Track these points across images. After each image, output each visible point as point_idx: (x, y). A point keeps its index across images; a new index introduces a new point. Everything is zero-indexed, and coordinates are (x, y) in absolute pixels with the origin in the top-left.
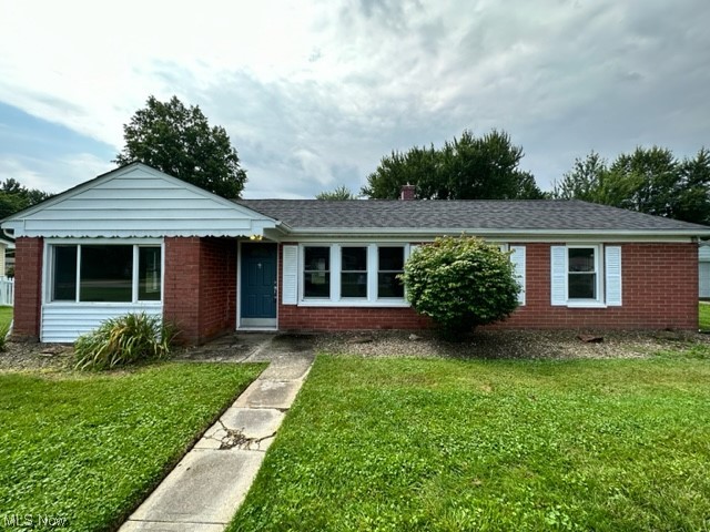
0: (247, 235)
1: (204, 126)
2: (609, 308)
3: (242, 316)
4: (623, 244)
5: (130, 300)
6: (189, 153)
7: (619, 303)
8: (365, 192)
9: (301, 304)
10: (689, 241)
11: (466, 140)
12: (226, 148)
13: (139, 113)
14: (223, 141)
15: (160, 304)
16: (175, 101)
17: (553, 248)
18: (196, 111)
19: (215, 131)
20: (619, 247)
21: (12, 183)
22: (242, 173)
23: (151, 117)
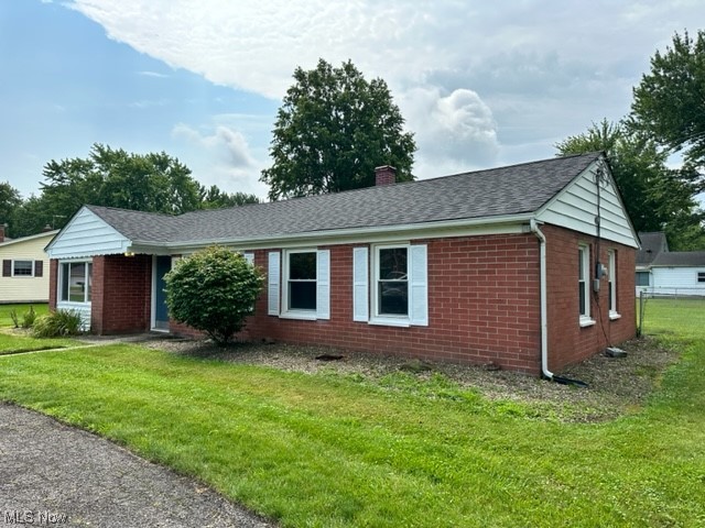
0: (122, 252)
1: (361, 83)
3: (156, 319)
4: (430, 242)
7: (424, 322)
10: (518, 230)
12: (385, 108)
13: (289, 92)
15: (91, 303)
17: (355, 250)
18: (349, 68)
20: (425, 247)
21: (214, 190)
22: (408, 137)
23: (299, 92)
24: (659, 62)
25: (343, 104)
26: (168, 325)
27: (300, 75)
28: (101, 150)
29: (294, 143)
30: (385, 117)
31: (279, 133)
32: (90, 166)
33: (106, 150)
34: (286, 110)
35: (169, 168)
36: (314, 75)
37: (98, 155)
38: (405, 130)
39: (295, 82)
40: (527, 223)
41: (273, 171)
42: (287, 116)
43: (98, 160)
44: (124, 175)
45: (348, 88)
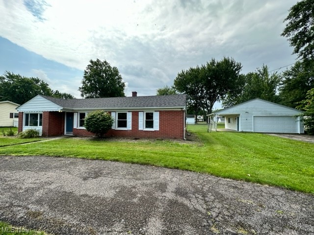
1: (109, 67)
2: (155, 131)
3: (67, 131)
4: (160, 111)
5: (37, 126)
7: (158, 130)
8: (173, 87)
9: (78, 128)
10: (180, 110)
11: (213, 63)
12: (117, 75)
13: (88, 66)
14: (116, 72)
15: (41, 127)
16: (98, 60)
17: (139, 112)
19: (113, 69)
20: (158, 112)
21: (57, 91)
22: (123, 84)
23: (91, 66)
25: (105, 71)
26: (72, 133)
27: (92, 62)
28: (9, 74)
29: (90, 81)
30: (117, 77)
31: (85, 77)
32: (4, 78)
33: (11, 74)
34: (87, 71)
35: (40, 83)
36: (95, 62)
37: (8, 75)
38: (123, 81)
39: (90, 64)
40: (182, 108)
41: (83, 88)
42: (87, 73)
43: (8, 77)
44: (21, 83)
45: (106, 67)
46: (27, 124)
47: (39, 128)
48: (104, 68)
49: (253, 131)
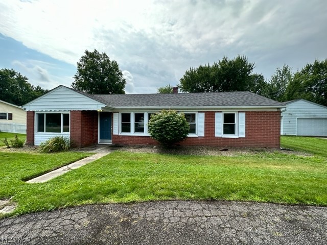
0: (96, 110)
1: (108, 61)
2: (240, 138)
3: (100, 139)
4: (246, 112)
5: (60, 132)
6: (103, 73)
7: (244, 136)
8: (178, 86)
9: (120, 134)
10: (276, 110)
11: (225, 61)
12: (117, 70)
13: (82, 57)
14: (116, 66)
15: (69, 133)
16: (96, 51)
17: (216, 113)
18: (105, 54)
19: (112, 63)
20: (244, 113)
22: (124, 80)
23: (87, 59)
24: (187, 73)
25: (103, 66)
26: (111, 141)
27: (87, 53)
29: (85, 74)
30: (117, 73)
31: (79, 71)
34: (81, 63)
36: (92, 54)
38: (123, 77)
39: (85, 55)
40: (278, 108)
41: (77, 84)
42: (81, 66)
46: (41, 129)
47: (66, 136)
48: (102, 61)
49: (296, 134)
